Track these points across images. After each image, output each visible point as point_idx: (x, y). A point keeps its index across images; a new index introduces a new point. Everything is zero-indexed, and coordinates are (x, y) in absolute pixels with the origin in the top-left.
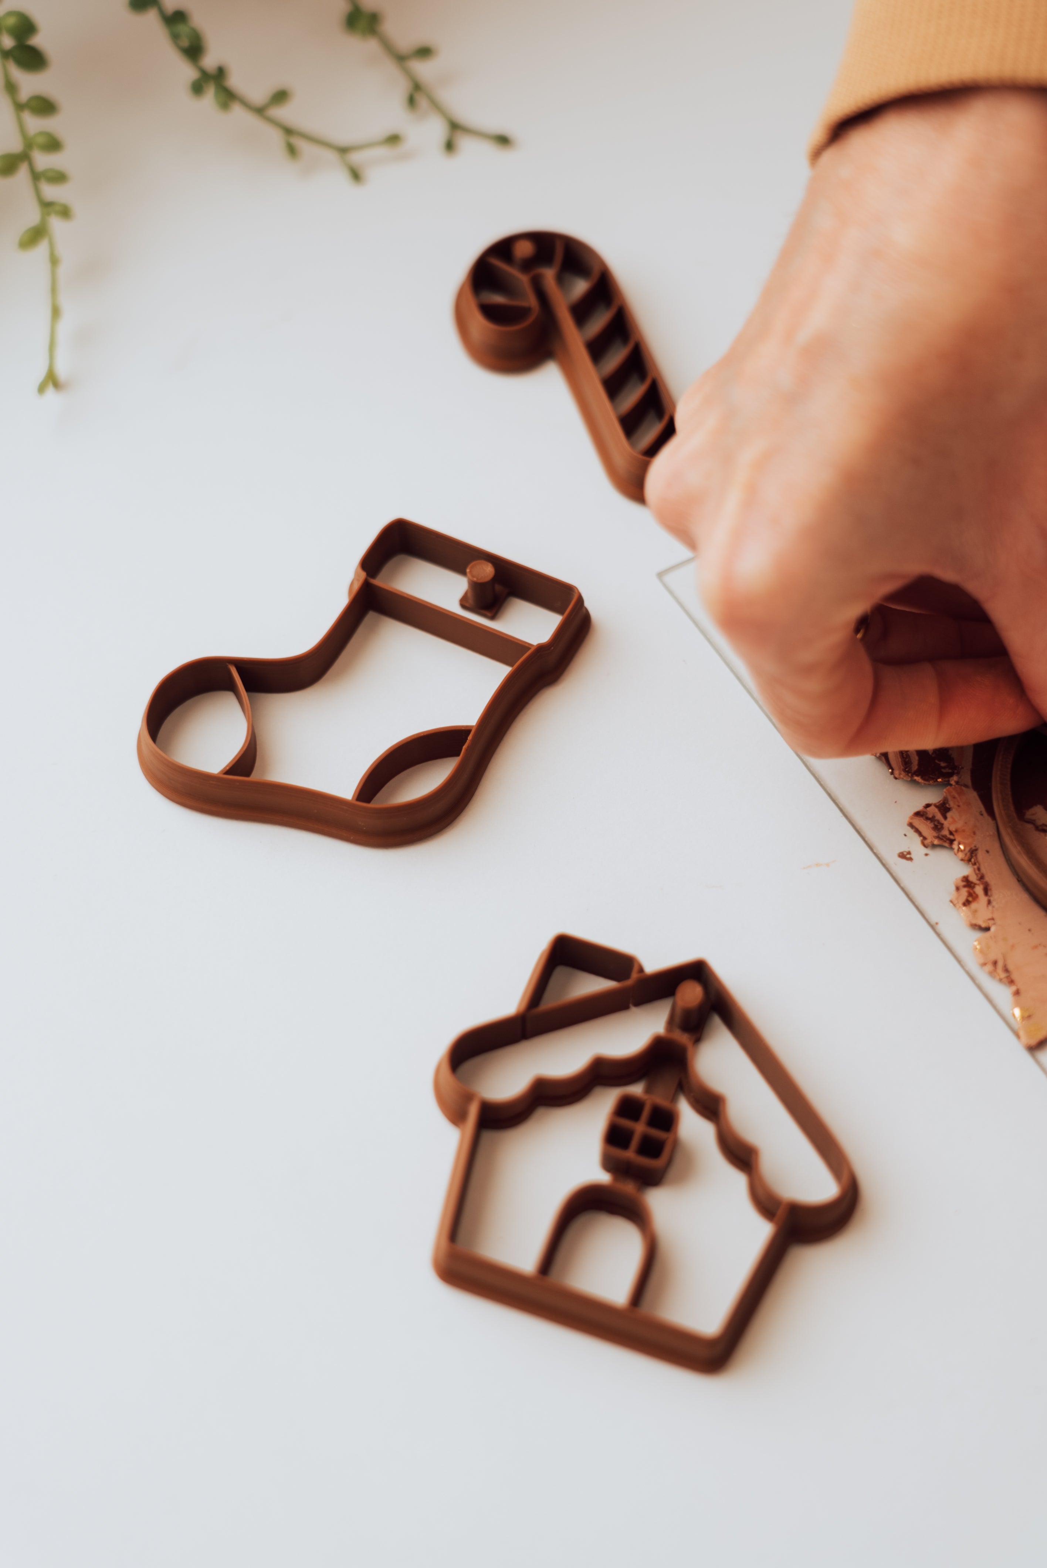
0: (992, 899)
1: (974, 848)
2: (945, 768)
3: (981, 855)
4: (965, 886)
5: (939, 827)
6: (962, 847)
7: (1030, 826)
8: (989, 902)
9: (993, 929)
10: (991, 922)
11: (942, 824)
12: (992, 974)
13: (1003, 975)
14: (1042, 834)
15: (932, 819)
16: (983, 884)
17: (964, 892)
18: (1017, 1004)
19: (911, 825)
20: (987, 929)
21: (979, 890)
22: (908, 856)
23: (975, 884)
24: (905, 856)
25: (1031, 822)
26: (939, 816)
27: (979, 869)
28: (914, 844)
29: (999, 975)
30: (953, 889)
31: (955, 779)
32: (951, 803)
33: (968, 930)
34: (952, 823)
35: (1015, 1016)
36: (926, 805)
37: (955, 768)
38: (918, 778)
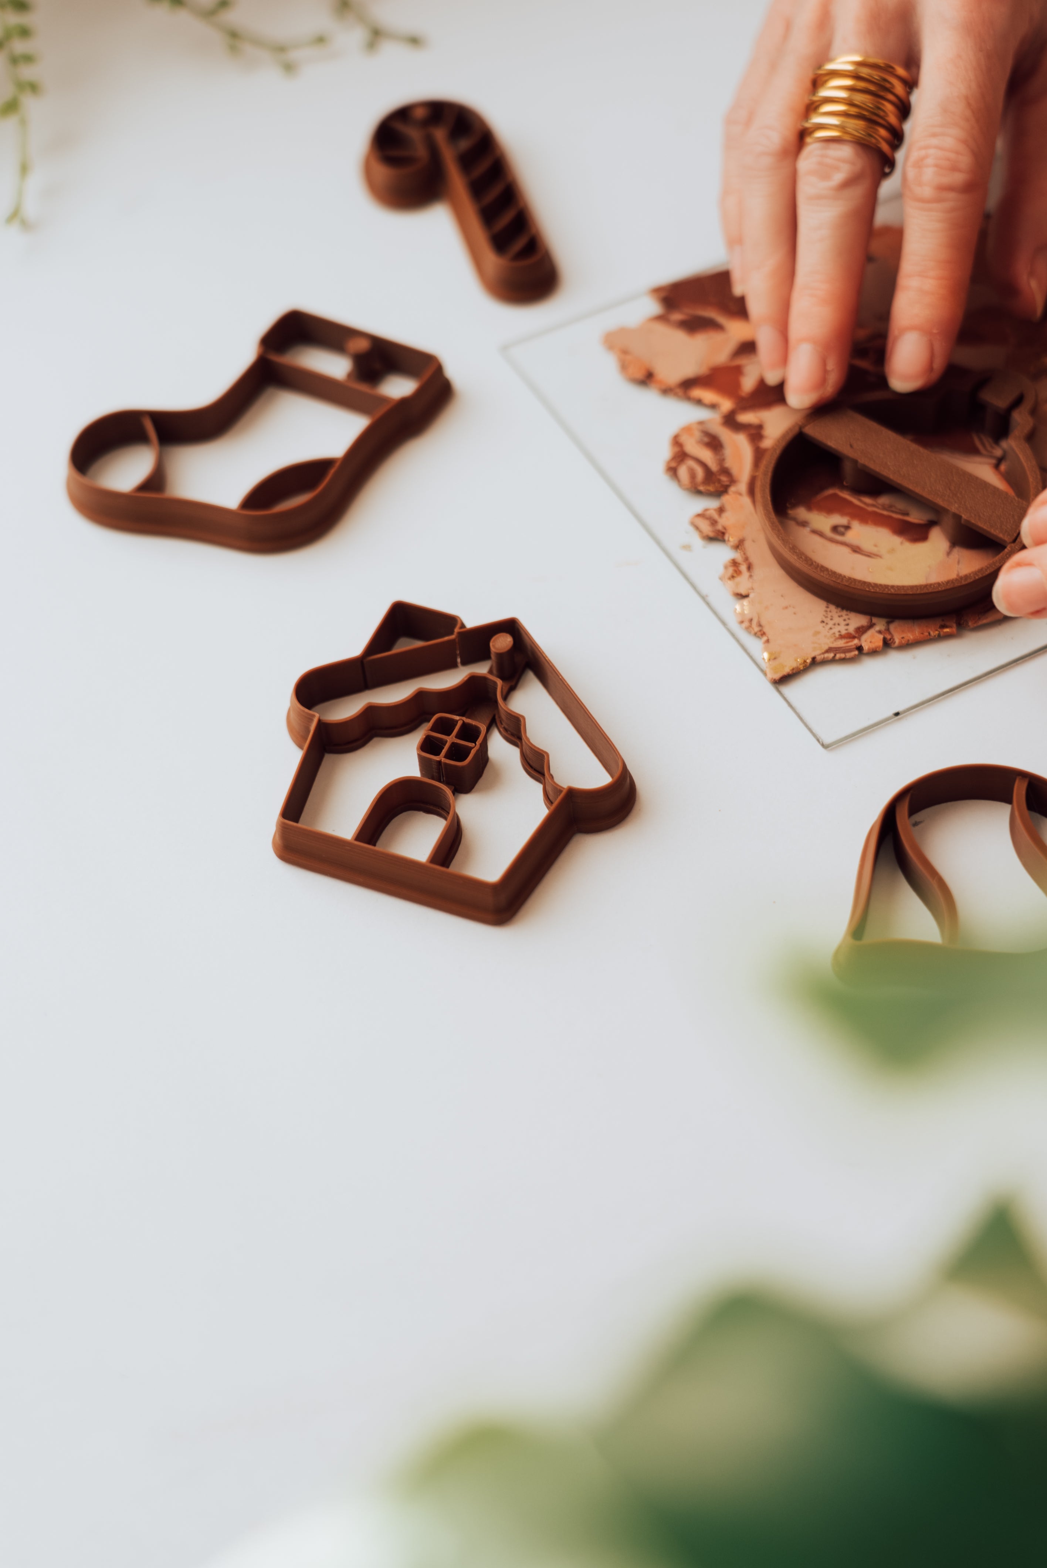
0: (753, 574)
1: (743, 539)
2: (725, 481)
3: (748, 544)
4: (732, 566)
6: (731, 539)
7: (789, 522)
8: (751, 576)
9: (751, 596)
10: (750, 591)
11: (717, 522)
12: (748, 629)
13: (756, 629)
14: (802, 528)
15: (709, 518)
16: (747, 563)
17: (731, 570)
18: (766, 649)
19: (693, 524)
20: (746, 596)
21: (743, 568)
22: (690, 549)
23: (739, 564)
24: (687, 547)
25: (795, 520)
26: (715, 516)
27: (745, 553)
28: (697, 541)
29: (753, 629)
30: (721, 570)
31: (732, 489)
32: (727, 507)
33: (731, 599)
34: (725, 521)
35: (764, 659)
36: (706, 510)
37: (733, 481)
38: (702, 488)
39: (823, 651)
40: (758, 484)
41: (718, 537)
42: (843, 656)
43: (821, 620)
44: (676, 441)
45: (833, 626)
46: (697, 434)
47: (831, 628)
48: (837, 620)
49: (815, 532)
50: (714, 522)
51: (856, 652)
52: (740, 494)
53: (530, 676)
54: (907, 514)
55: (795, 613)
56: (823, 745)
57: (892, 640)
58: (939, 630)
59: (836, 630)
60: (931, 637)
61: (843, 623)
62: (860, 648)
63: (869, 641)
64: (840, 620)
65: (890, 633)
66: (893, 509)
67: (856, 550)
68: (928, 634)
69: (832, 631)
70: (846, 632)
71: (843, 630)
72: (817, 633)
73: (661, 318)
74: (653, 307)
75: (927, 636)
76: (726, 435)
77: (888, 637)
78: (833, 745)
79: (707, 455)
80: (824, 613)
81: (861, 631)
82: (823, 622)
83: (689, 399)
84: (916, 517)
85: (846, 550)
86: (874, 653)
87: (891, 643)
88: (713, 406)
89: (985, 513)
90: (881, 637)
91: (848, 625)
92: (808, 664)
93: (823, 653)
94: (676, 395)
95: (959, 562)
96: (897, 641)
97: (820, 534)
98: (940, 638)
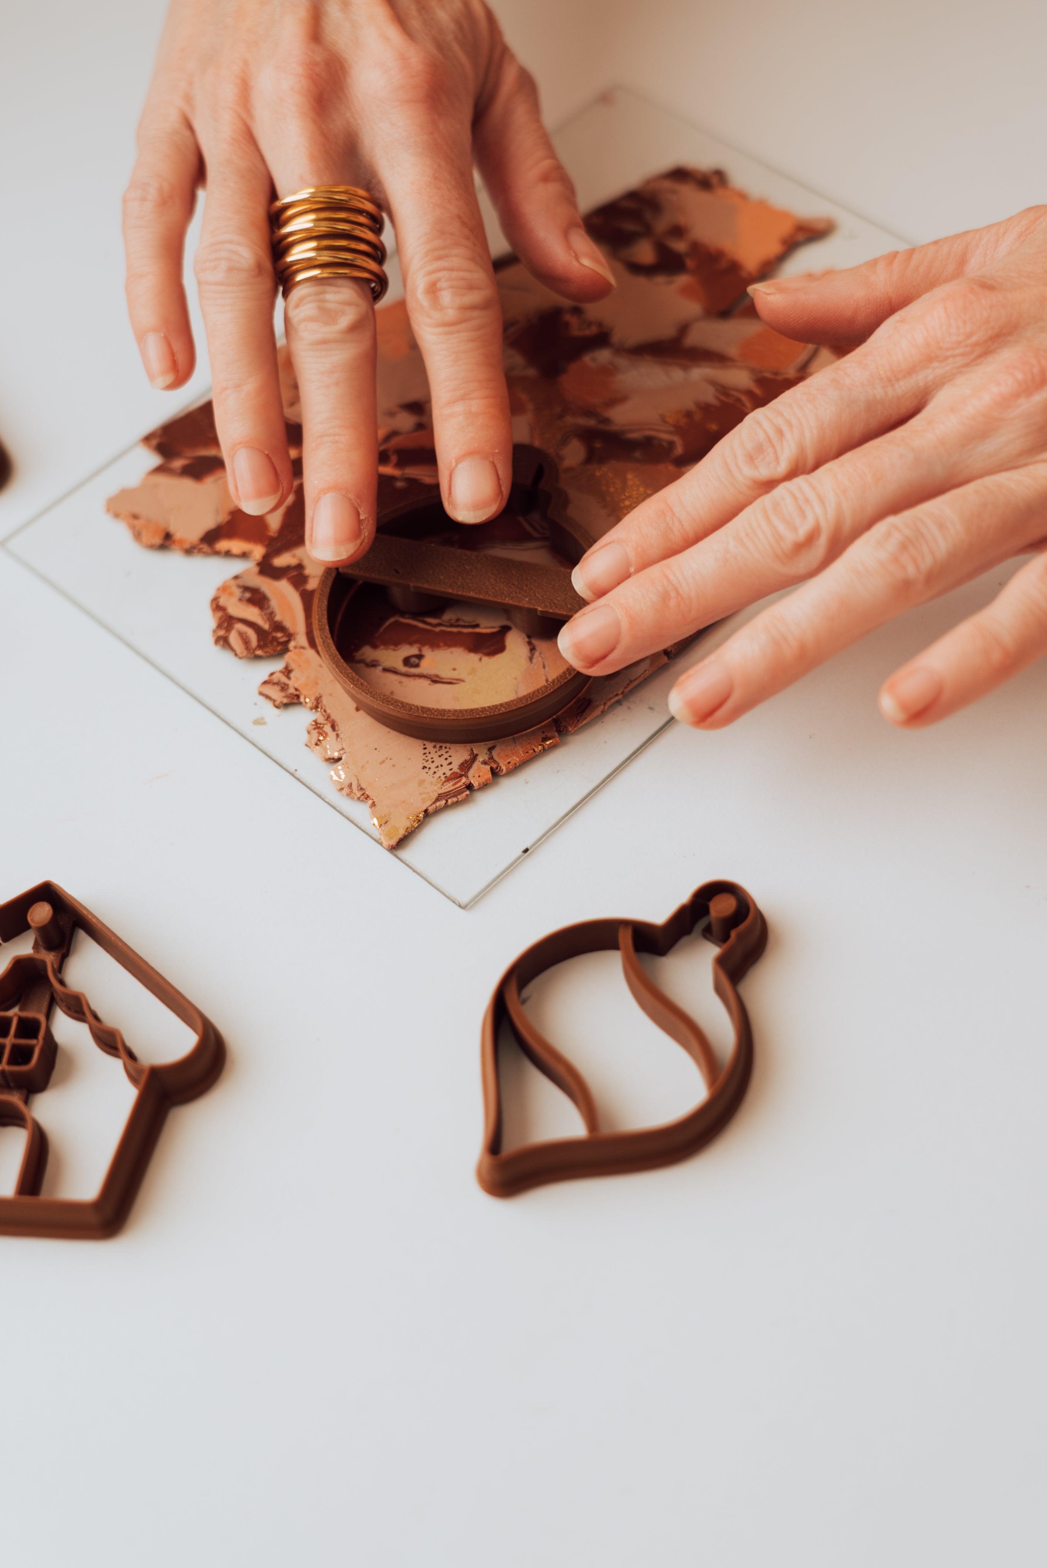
0: (339, 732)
1: (319, 696)
2: (282, 637)
3: (325, 701)
4: (315, 729)
5: (286, 688)
6: (308, 700)
7: (361, 666)
8: (338, 735)
9: (344, 757)
10: (342, 752)
11: (287, 685)
12: (349, 797)
13: (359, 794)
14: (373, 669)
15: (277, 684)
16: (330, 722)
17: (315, 734)
18: (374, 814)
19: (261, 694)
20: (339, 759)
21: (327, 728)
22: (262, 721)
23: (322, 725)
24: (259, 722)
25: (362, 661)
26: (284, 679)
27: (325, 711)
28: (268, 710)
29: (355, 794)
30: (305, 737)
31: (292, 645)
32: (292, 666)
33: (324, 766)
34: (295, 681)
35: (374, 825)
36: (272, 674)
37: (290, 636)
38: (259, 652)
39: (434, 800)
40: (317, 633)
41: (293, 701)
42: (455, 799)
43: (422, 766)
44: (217, 606)
45: (436, 770)
46: (238, 592)
47: (435, 773)
48: (438, 761)
49: (386, 670)
50: (284, 688)
51: (468, 792)
52: (303, 648)
53: (82, 935)
54: (477, 626)
55: (394, 766)
56: (460, 906)
57: (499, 768)
58: (542, 744)
59: (440, 773)
60: (537, 753)
61: (445, 763)
62: (469, 787)
63: (477, 775)
64: (442, 761)
65: (495, 762)
66: (461, 623)
67: (435, 680)
68: (533, 751)
69: (436, 776)
70: (452, 772)
71: (446, 769)
72: (421, 782)
73: (159, 470)
74: (152, 460)
75: (532, 753)
76: (266, 585)
77: (495, 766)
78: (471, 903)
79: (252, 614)
80: (424, 757)
81: (466, 767)
82: (424, 767)
83: (217, 553)
84: (487, 626)
85: (425, 683)
86: (485, 786)
87: (499, 771)
88: (244, 555)
89: (559, 599)
90: (488, 767)
91: (450, 763)
92: (422, 819)
93: (434, 803)
94: (200, 551)
95: (544, 667)
96: (504, 768)
97: (395, 672)
98: (545, 751)
